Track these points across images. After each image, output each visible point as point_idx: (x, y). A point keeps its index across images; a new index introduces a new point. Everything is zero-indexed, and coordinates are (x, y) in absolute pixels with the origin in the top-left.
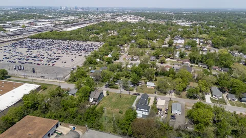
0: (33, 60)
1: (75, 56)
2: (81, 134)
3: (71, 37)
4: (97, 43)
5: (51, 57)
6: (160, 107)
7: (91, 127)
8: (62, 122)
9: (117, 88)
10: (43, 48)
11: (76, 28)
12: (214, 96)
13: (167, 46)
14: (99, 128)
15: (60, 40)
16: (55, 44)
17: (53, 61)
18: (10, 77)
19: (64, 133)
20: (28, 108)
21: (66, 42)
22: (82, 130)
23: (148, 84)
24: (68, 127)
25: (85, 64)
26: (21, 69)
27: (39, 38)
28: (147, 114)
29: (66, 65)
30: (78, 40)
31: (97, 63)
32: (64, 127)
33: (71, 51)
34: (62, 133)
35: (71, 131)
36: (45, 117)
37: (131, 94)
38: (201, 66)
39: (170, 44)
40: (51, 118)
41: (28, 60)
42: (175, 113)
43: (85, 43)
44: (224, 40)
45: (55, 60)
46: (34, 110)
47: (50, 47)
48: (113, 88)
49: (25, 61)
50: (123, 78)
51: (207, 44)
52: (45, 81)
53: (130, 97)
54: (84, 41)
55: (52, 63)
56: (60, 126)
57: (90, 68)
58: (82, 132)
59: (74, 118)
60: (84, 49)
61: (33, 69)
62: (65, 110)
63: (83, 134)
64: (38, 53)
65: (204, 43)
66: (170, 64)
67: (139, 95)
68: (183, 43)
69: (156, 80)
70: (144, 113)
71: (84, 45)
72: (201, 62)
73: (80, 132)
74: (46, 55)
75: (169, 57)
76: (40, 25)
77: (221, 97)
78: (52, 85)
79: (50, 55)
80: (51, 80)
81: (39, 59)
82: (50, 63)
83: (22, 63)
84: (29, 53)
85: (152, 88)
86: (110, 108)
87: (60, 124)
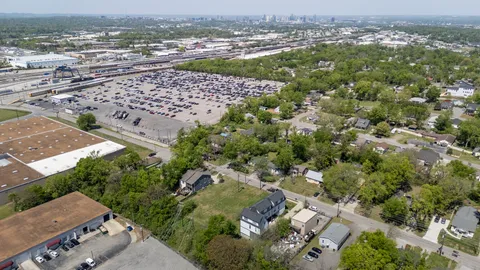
0: (150, 104)
1: (220, 104)
4: (280, 84)
5: (179, 103)
6: (298, 226)
7: (155, 234)
9: (246, 172)
12: (453, 229)
14: (167, 237)
15: (219, 76)
16: (206, 81)
17: (178, 109)
18: (99, 127)
19: (111, 233)
21: (226, 80)
22: (139, 235)
23: (310, 174)
24: (123, 224)
25: (222, 120)
26: (121, 118)
28: (258, 232)
30: (248, 77)
31: (243, 121)
32: (117, 223)
33: (220, 96)
34: (107, 232)
35: (123, 232)
36: (98, 200)
37: (265, 188)
38: (477, 154)
39: (431, 98)
40: (104, 203)
41: (142, 103)
42: (325, 245)
45: (182, 108)
47: (192, 86)
48: (239, 170)
49: (138, 105)
53: (259, 193)
54: (256, 80)
55: (175, 112)
56: (112, 221)
57: (225, 128)
60: (245, 94)
61: (140, 119)
63: (138, 241)
64: (166, 95)
70: (253, 229)
71: (252, 86)
73: (134, 236)
74: (175, 99)
75: (407, 125)
76: (210, 47)
77: (472, 236)
79: (182, 100)
80: (151, 141)
81: (159, 104)
83: (131, 108)
84: (154, 93)
85: (316, 185)
86: (207, 206)
87: (115, 217)
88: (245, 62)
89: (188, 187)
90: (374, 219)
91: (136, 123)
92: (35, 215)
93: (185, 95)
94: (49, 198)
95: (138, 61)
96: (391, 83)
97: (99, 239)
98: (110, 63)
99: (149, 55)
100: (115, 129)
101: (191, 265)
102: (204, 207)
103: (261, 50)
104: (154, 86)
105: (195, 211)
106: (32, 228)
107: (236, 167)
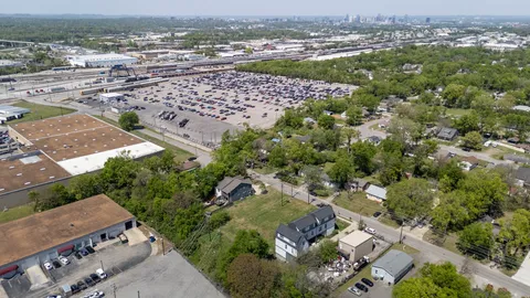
1: (279, 108)
2: (154, 252)
5: (233, 105)
7: (177, 247)
9: (295, 184)
10: (240, 87)
11: (344, 55)
14: (191, 253)
15: (284, 78)
16: (267, 83)
17: (230, 112)
18: (143, 128)
19: (131, 243)
21: (291, 82)
22: (160, 247)
23: (372, 189)
24: (146, 233)
25: (277, 124)
26: (167, 118)
27: (251, 72)
30: (317, 79)
33: (281, 99)
34: (127, 241)
35: (145, 242)
36: (123, 206)
37: (314, 204)
40: (128, 209)
41: (193, 105)
42: (379, 276)
43: (326, 85)
45: (235, 111)
46: (116, 188)
47: (252, 88)
48: (288, 182)
49: (189, 106)
52: (185, 144)
53: (307, 208)
55: (227, 115)
56: (133, 229)
57: (280, 133)
58: (159, 250)
63: (158, 254)
64: (221, 96)
73: (155, 248)
74: (229, 100)
76: (281, 48)
78: (187, 152)
80: (194, 145)
81: (212, 106)
83: (181, 108)
84: (208, 94)
85: (378, 203)
86: (243, 220)
87: (138, 225)
88: (316, 64)
89: (225, 196)
90: (448, 248)
91: (183, 124)
92: (52, 217)
93: (242, 97)
94: (72, 199)
95: (200, 61)
96: (491, 88)
97: (116, 248)
98: (170, 63)
99: (213, 55)
100: (159, 131)
101: (212, 286)
102: (238, 221)
103: (338, 52)
104: (210, 87)
105: (228, 224)
106: (46, 230)
107: (282, 176)
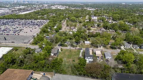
0: (3, 32)
1: (32, 28)
2: (50, 77)
3: (26, 17)
4: (44, 21)
5: (15, 30)
6: (98, 56)
7: (56, 72)
8: (35, 70)
9: (67, 46)
10: (8, 24)
11: (28, 12)
12: (126, 47)
13: (88, 20)
14: (61, 72)
15: (19, 20)
16: (16, 22)
17: (17, 32)
19: (38, 78)
20: (8, 63)
21: (23, 21)
22: (50, 75)
23: (86, 42)
24: (40, 74)
25: (41, 33)
27: (3, 19)
29: (28, 34)
30: (31, 19)
31: (49, 32)
32: (37, 74)
33: (29, 26)
34: (36, 78)
35: (42, 76)
36: (21, 69)
38: (111, 31)
39: (90, 20)
40: (26, 69)
42: (107, 58)
43: (36, 21)
44: (119, 16)
45: (19, 31)
46: (13, 64)
47: (13, 24)
48: (64, 46)
50: (68, 40)
51: (110, 19)
52: (16, 45)
53: (76, 51)
54: (35, 20)
55: (18, 33)
56: (34, 74)
57: (45, 35)
58: (51, 76)
59: (43, 67)
60: (37, 24)
61: (5, 38)
62: (37, 62)
64: (6, 28)
65: (108, 18)
66: (93, 30)
67: (82, 49)
68: (96, 19)
69: (89, 40)
71: (36, 22)
72: (110, 28)
73: (49, 76)
74: (11, 29)
77: (130, 47)
78: (21, 47)
79: (15, 29)
80: (20, 44)
81: (7, 31)
82: (16, 33)
89: (54, 54)
